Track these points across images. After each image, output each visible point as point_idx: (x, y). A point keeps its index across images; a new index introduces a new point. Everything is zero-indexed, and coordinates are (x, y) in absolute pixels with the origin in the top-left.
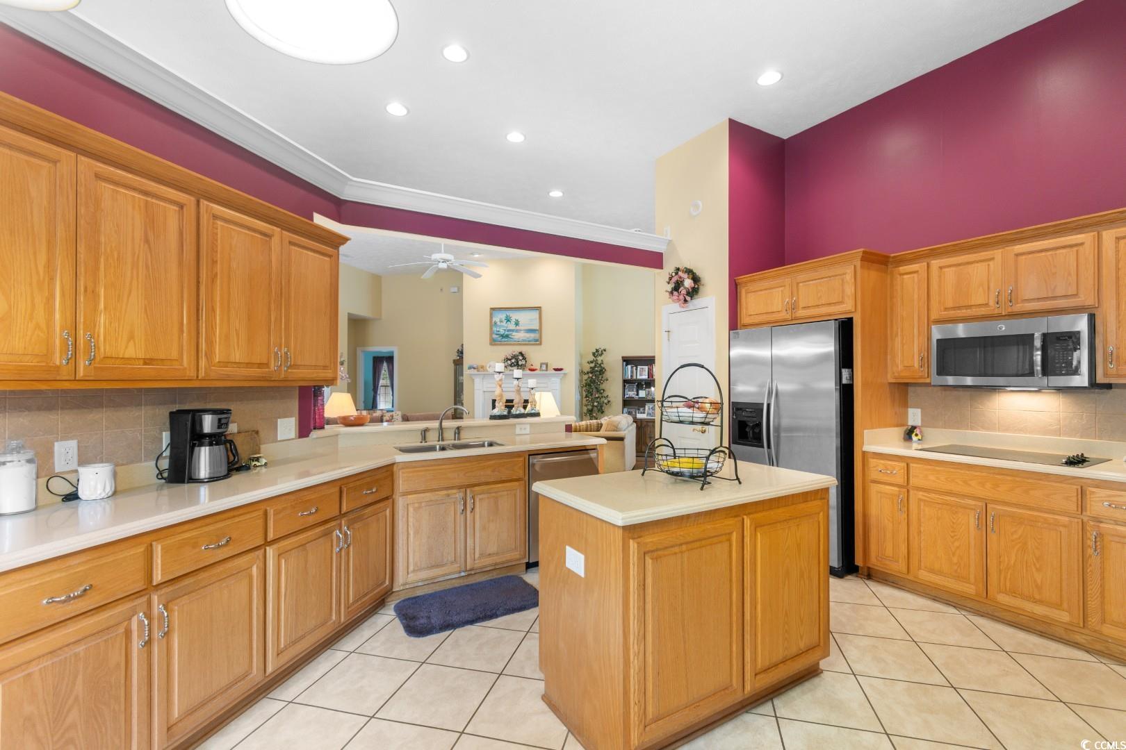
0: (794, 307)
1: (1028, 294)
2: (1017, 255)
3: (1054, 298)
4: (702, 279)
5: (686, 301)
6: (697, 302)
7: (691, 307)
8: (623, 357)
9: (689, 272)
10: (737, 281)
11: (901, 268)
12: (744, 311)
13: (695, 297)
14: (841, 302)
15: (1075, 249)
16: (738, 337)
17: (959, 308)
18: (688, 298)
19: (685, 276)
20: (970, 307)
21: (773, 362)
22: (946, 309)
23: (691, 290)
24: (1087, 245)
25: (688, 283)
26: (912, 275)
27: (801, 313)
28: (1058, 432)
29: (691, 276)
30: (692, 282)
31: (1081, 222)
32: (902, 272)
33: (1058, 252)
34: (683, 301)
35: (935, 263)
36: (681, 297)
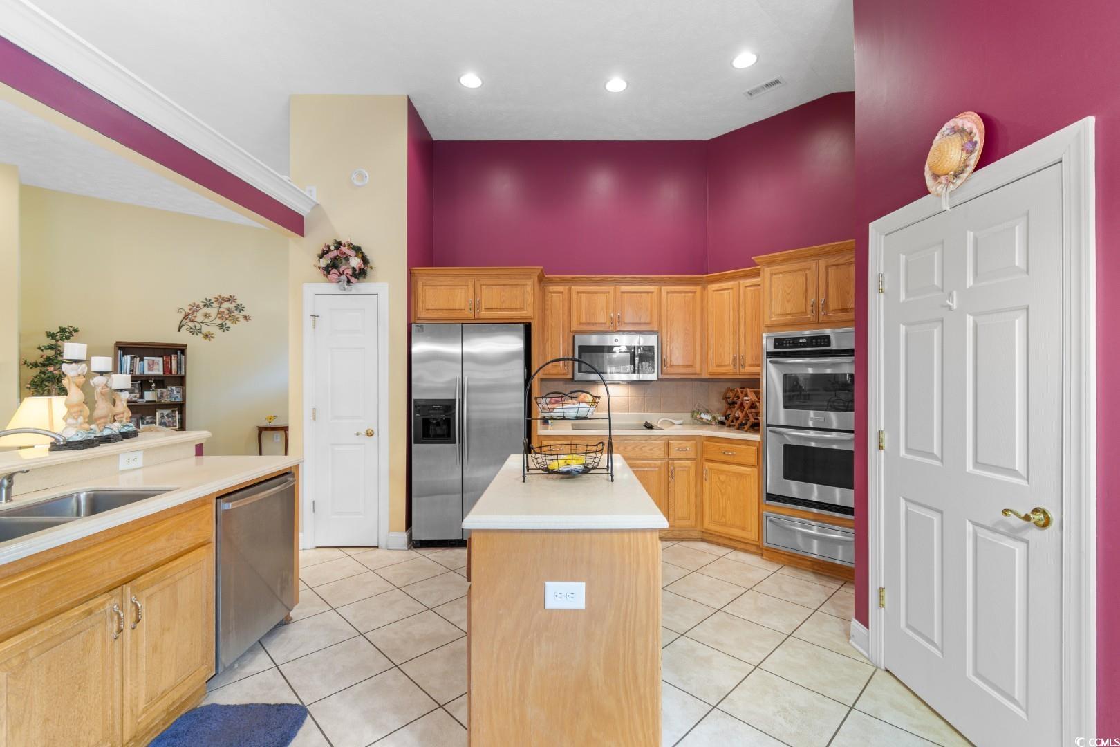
0: (477, 307)
1: (627, 320)
2: (623, 292)
3: (640, 324)
4: (370, 261)
5: (349, 281)
6: (360, 286)
7: (354, 291)
8: (117, 343)
9: (357, 250)
10: (412, 272)
11: (551, 288)
12: (420, 305)
13: (361, 279)
14: (521, 309)
15: (650, 294)
16: (423, 331)
17: (589, 324)
18: (353, 279)
19: (352, 253)
20: (595, 324)
21: (462, 359)
22: (581, 324)
23: (357, 272)
24: (655, 293)
25: (355, 262)
26: (558, 295)
27: (484, 314)
28: (628, 410)
29: (360, 255)
30: (362, 262)
31: (653, 279)
32: (551, 290)
33: (643, 295)
34: (345, 282)
35: (575, 288)
36: (344, 278)
